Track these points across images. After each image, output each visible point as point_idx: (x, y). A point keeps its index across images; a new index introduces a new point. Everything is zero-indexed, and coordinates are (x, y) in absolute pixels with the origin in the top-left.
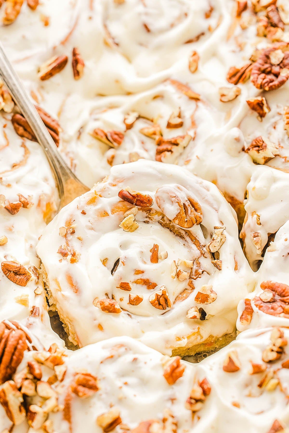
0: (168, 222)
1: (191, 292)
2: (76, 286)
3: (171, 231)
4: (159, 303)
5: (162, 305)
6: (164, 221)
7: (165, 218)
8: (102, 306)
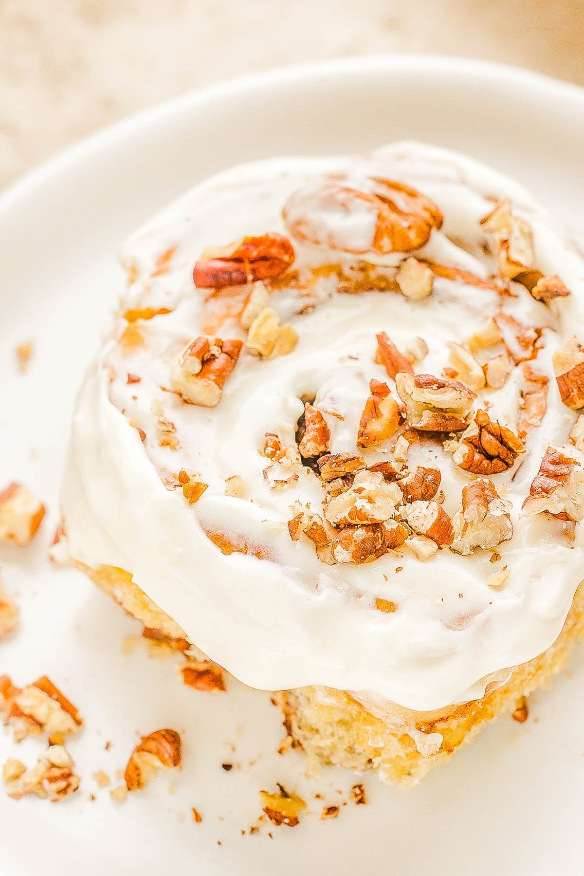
0: (360, 276)
1: (546, 394)
2: (248, 545)
3: (382, 290)
4: (485, 456)
5: (498, 457)
6: (347, 279)
7: (347, 272)
8: (352, 548)
